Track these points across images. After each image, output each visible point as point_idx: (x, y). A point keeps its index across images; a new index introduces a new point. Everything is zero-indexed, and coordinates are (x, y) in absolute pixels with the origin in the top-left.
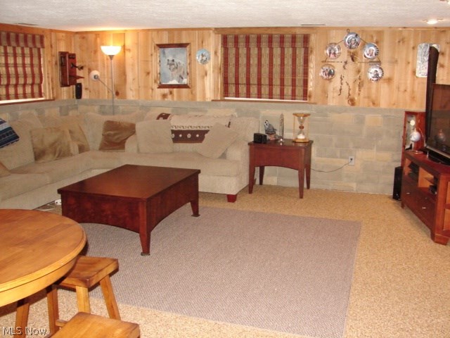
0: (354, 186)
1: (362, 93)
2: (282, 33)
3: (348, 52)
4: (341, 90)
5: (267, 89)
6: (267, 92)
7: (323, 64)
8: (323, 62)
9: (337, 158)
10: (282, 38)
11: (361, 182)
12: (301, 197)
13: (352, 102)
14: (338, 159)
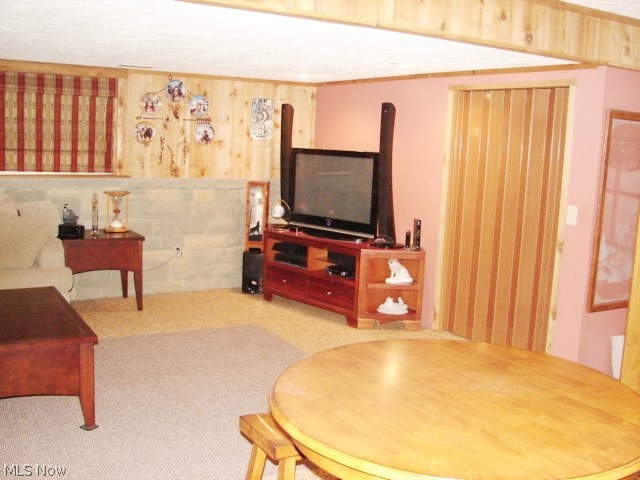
0: (183, 285)
1: (187, 160)
2: (76, 74)
3: (170, 105)
4: (161, 157)
5: (51, 158)
6: (52, 162)
7: (138, 121)
8: (137, 118)
9: (159, 249)
10: (77, 82)
11: (191, 278)
12: (140, 308)
13: (175, 172)
14: (160, 252)
